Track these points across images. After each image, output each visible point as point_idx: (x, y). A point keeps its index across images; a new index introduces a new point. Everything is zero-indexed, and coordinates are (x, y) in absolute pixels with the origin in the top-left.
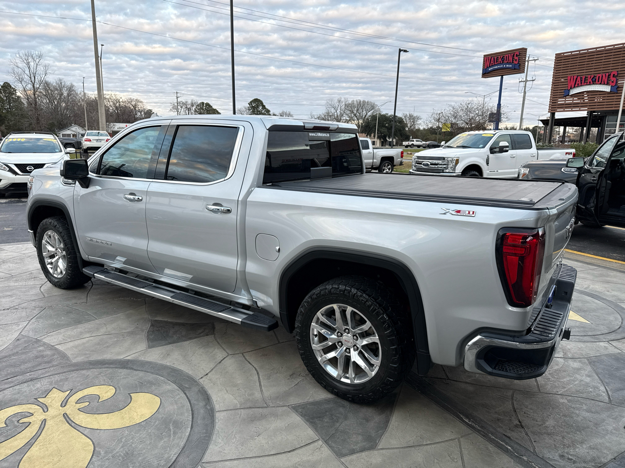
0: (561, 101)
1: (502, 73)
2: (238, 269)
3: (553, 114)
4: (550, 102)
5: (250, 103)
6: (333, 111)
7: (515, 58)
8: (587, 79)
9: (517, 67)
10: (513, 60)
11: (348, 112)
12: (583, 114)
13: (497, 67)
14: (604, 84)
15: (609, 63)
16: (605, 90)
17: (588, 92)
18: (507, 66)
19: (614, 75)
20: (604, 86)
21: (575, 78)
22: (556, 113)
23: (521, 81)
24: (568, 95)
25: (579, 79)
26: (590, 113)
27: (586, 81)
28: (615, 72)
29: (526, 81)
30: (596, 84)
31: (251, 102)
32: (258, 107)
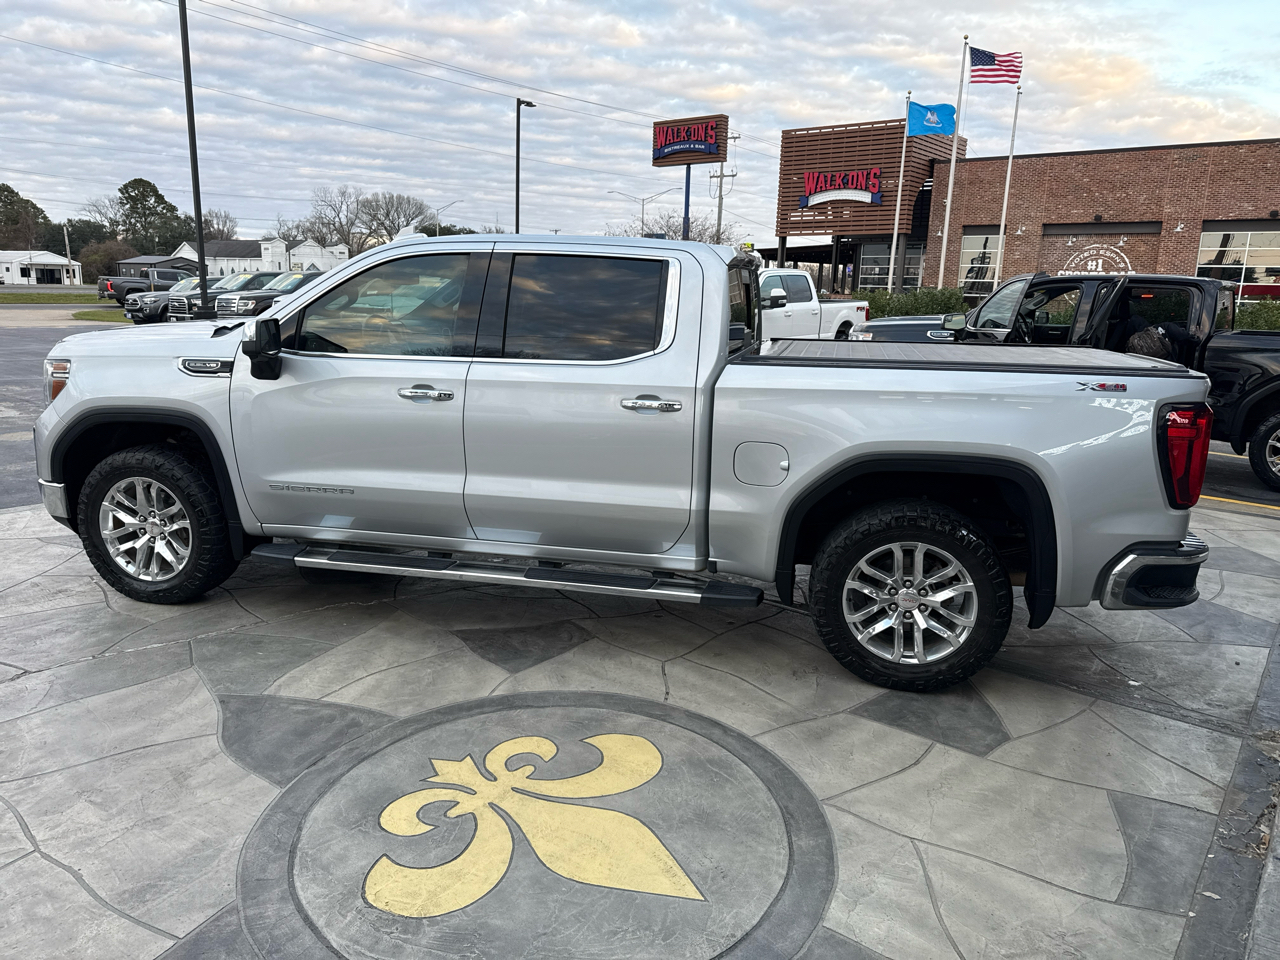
0: (795, 217)
1: (688, 158)
2: (693, 508)
3: (783, 240)
4: (778, 217)
5: (124, 189)
6: (331, 214)
7: (710, 132)
8: (834, 178)
9: (713, 150)
10: (706, 137)
11: (366, 218)
12: (826, 240)
13: (678, 147)
14: (861, 189)
15: (867, 153)
16: (863, 200)
17: (832, 202)
18: (697, 146)
19: (875, 174)
20: (861, 192)
21: (816, 175)
22: (788, 238)
23: (714, 177)
24: (806, 206)
25: (822, 178)
26: (837, 239)
27: (833, 183)
28: (876, 170)
29: (722, 176)
30: (849, 188)
31: (126, 186)
32: (144, 197)
